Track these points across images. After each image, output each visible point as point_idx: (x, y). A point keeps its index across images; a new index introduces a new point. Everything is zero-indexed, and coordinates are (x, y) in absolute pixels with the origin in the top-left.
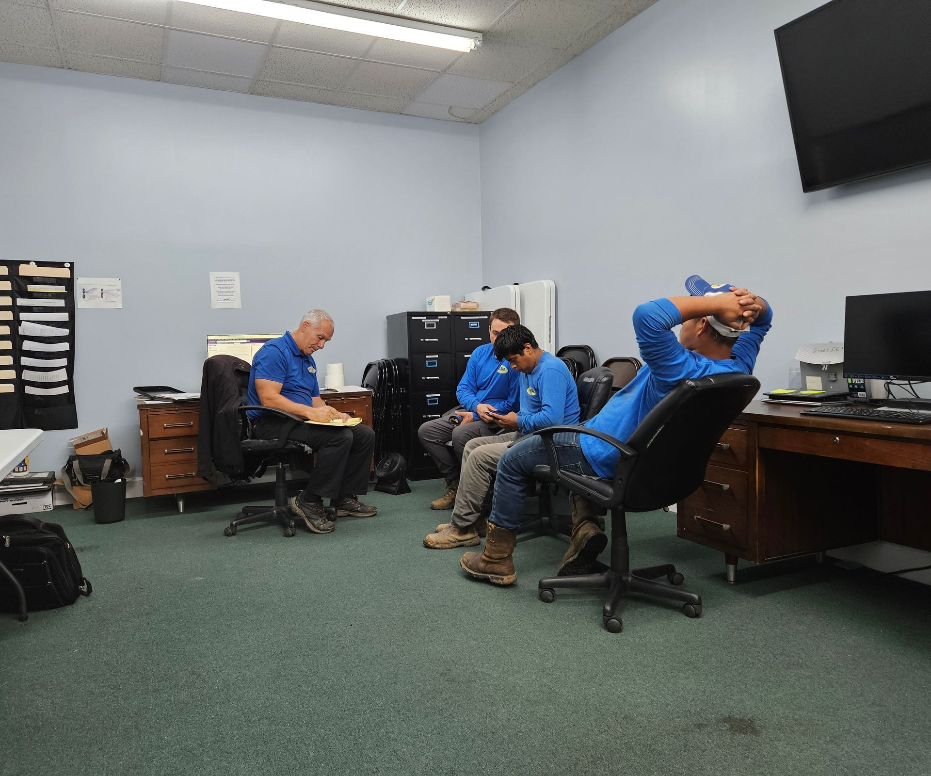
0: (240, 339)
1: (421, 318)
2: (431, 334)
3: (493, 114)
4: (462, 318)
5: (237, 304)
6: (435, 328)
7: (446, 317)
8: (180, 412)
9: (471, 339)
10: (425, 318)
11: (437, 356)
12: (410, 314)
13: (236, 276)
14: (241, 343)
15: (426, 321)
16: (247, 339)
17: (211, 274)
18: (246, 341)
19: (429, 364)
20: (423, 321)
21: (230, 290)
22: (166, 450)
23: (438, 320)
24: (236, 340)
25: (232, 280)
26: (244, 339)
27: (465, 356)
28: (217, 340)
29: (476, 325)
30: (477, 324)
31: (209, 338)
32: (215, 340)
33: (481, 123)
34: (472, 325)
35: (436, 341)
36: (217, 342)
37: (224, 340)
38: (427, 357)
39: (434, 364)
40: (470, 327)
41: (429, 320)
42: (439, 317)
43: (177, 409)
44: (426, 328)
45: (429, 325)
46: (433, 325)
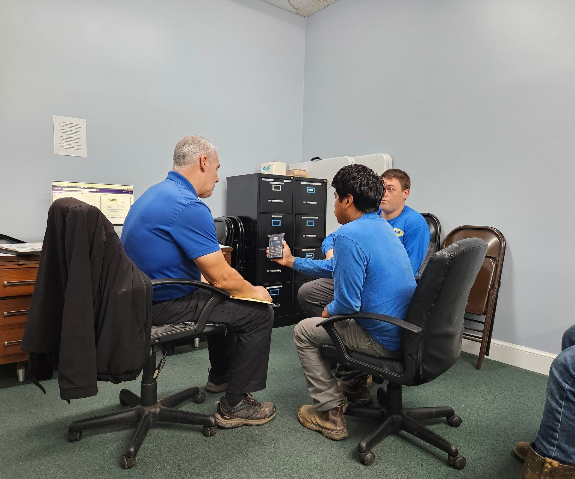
0: (88, 188)
1: (270, 180)
2: (277, 195)
3: (325, 7)
4: (302, 183)
5: (82, 152)
6: (280, 190)
7: (290, 181)
8: (24, 266)
9: (308, 202)
10: (273, 180)
11: (281, 216)
12: (260, 176)
13: (82, 124)
14: (90, 192)
15: (273, 183)
16: (96, 189)
17: (55, 117)
18: (95, 190)
19: (275, 223)
20: (271, 183)
21: (75, 137)
22: (5, 312)
23: (283, 184)
24: (84, 188)
25: (77, 126)
26: (93, 188)
27: (303, 218)
28: (64, 187)
29: (312, 190)
30: (314, 189)
31: (54, 184)
32: (60, 186)
33: (308, 16)
34: (309, 190)
35: (281, 202)
36: (63, 189)
37: (72, 187)
38: (273, 216)
39: (278, 223)
40: (308, 192)
41: (276, 183)
42: (284, 181)
43: (21, 263)
44: (273, 189)
45: (275, 188)
46: (279, 188)
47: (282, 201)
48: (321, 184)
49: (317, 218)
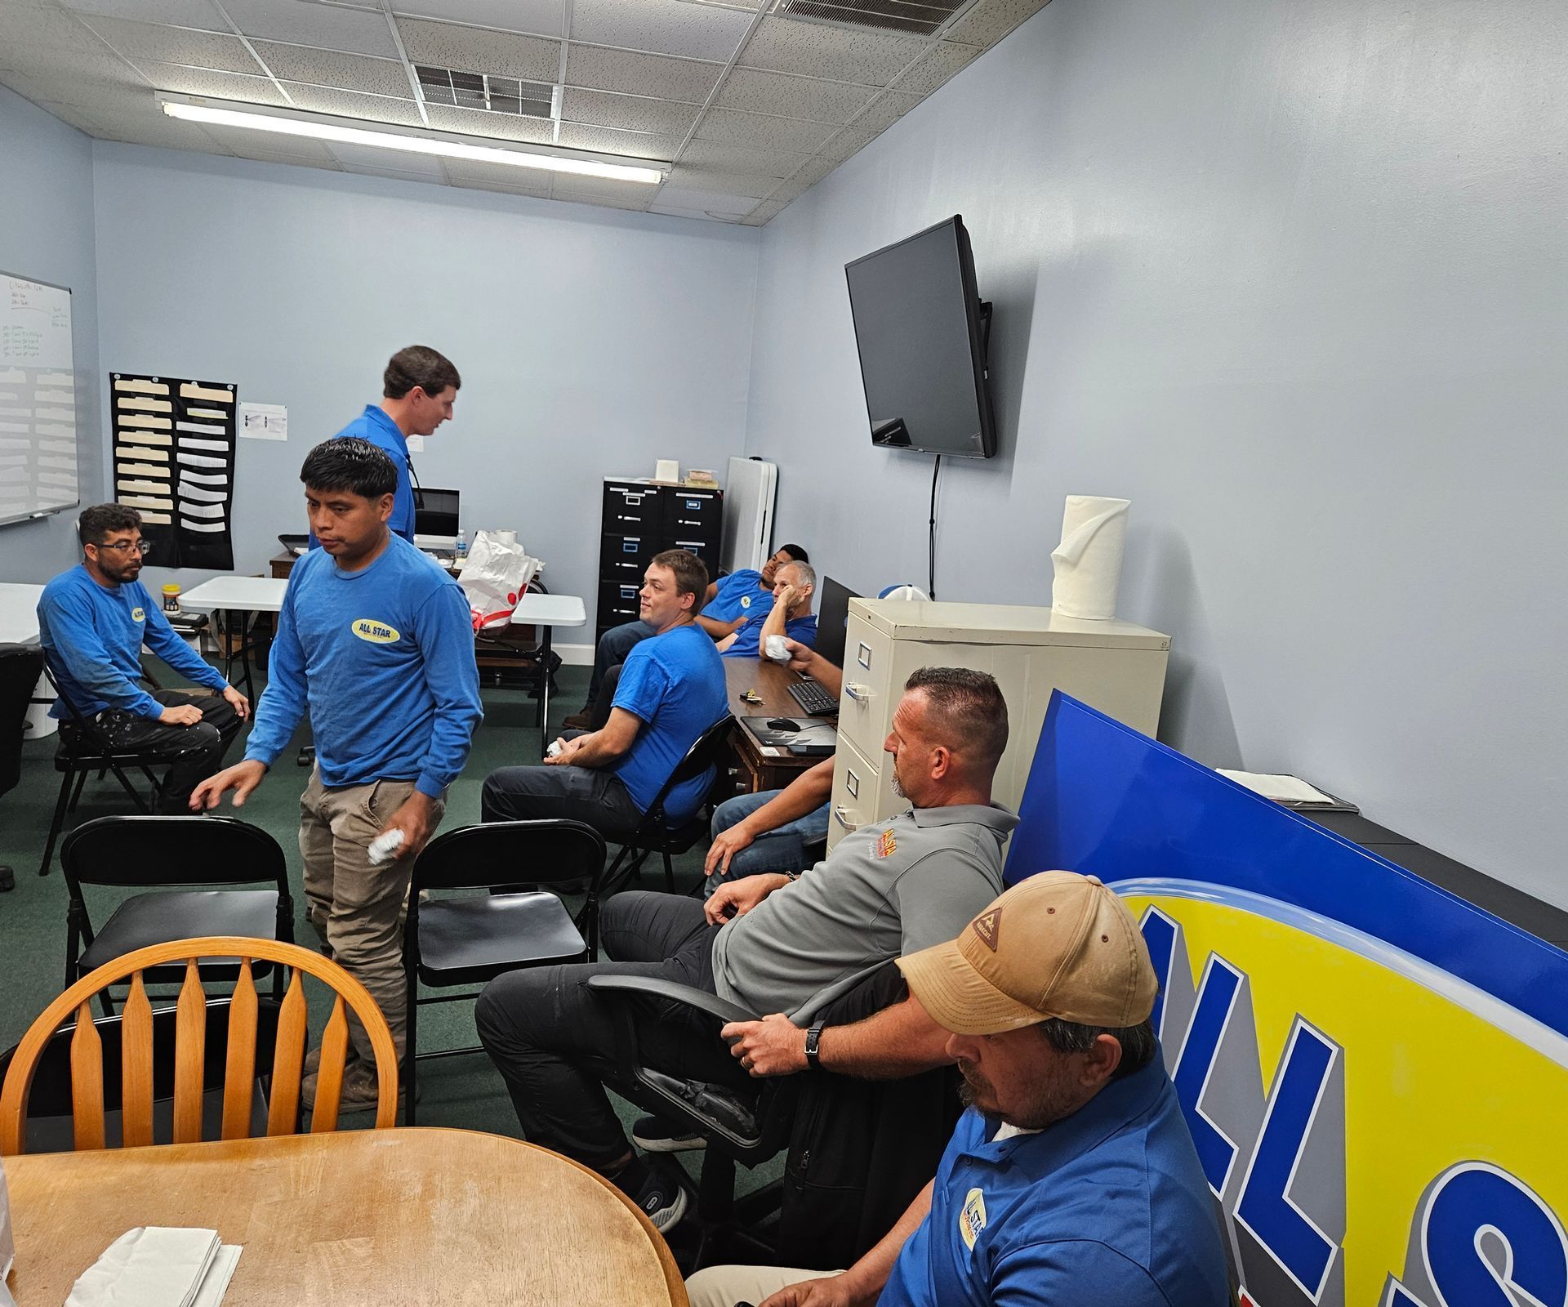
1: (623, 490)
2: (632, 511)
4: (677, 494)
6: (639, 504)
7: (658, 492)
9: (687, 522)
10: (627, 490)
11: (639, 540)
12: (608, 485)
15: (628, 494)
19: (627, 548)
20: (624, 494)
23: (644, 495)
29: (696, 505)
34: (690, 505)
35: (637, 521)
38: (625, 539)
39: (634, 548)
40: (687, 507)
41: (632, 494)
42: (646, 492)
44: (627, 503)
45: (630, 500)
46: (636, 501)
47: (639, 519)
48: (711, 497)
49: (703, 545)
